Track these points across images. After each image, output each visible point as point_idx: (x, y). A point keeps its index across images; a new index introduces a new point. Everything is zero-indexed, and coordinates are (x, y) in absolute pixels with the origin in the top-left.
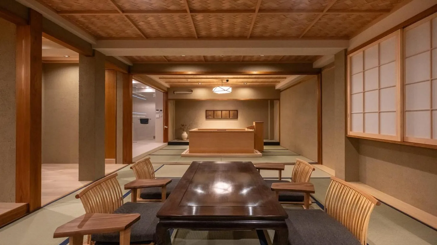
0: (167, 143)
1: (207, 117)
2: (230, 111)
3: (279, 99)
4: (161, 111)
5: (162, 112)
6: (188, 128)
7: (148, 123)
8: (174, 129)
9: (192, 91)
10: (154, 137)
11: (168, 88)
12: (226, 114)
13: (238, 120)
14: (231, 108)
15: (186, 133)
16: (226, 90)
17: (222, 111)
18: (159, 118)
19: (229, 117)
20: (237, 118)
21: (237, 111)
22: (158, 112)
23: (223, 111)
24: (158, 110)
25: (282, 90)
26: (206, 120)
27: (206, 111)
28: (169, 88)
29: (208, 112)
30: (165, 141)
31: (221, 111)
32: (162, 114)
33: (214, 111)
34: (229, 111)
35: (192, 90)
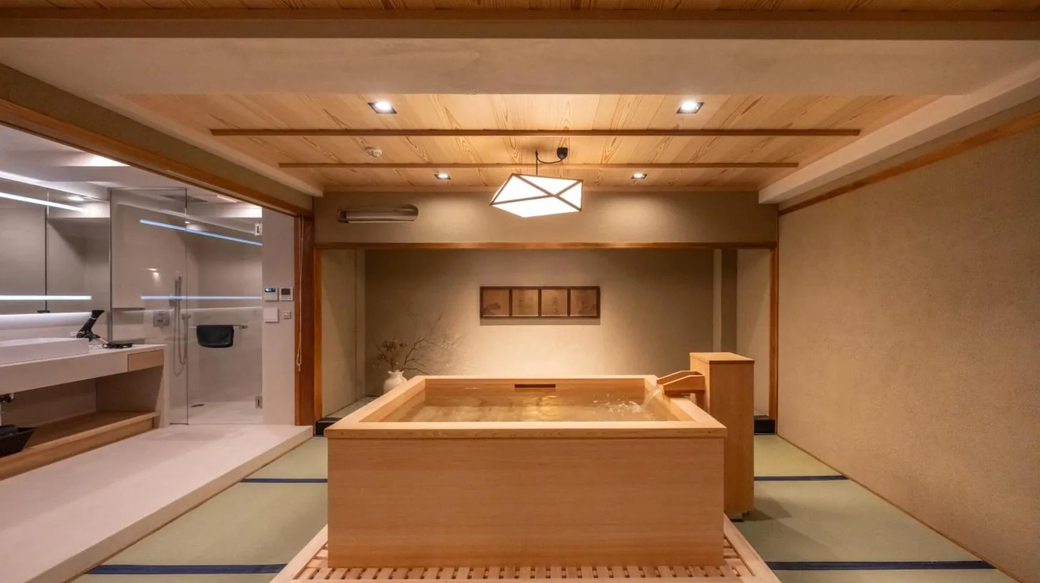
0: (310, 427)
1: (486, 314)
2: (572, 291)
3: (773, 246)
4: (286, 292)
5: (291, 297)
6: (411, 357)
7: (231, 345)
8: (361, 357)
9: (415, 212)
10: (259, 402)
11: (313, 199)
12: (555, 302)
13: (599, 324)
14: (576, 278)
15: (404, 375)
16: (558, 196)
17: (540, 289)
18: (277, 322)
19: (569, 313)
20: (598, 316)
21: (597, 289)
22: (273, 296)
23: (544, 293)
24: (273, 291)
25: (788, 205)
26: (482, 324)
27: (483, 289)
28: (319, 198)
29: (488, 294)
30: (300, 421)
31: (537, 291)
32: (289, 306)
33: (511, 289)
34: (569, 289)
35: (415, 205)
